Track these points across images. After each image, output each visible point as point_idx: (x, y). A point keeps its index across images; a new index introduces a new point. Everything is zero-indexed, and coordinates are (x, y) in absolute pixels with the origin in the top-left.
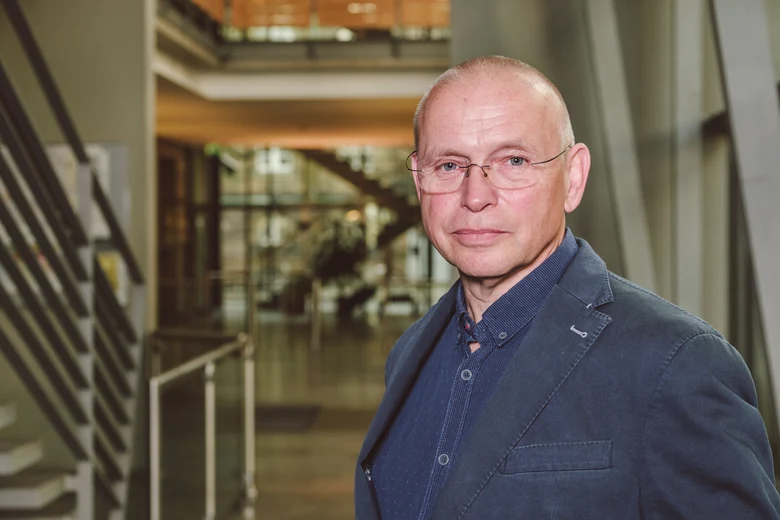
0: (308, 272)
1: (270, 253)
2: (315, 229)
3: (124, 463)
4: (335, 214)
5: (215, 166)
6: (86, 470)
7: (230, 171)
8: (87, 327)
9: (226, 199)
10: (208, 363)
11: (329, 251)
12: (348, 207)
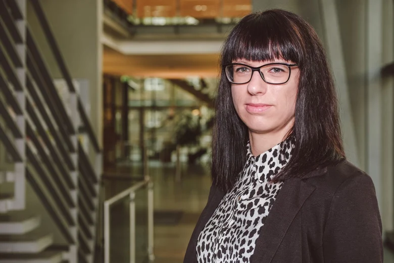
0: (173, 141)
1: (153, 130)
2: (176, 119)
3: (91, 244)
4: (187, 112)
5: (126, 87)
6: (74, 249)
7: (133, 89)
8: (74, 176)
9: (131, 104)
10: (131, 192)
11: (184, 131)
12: (193, 108)
